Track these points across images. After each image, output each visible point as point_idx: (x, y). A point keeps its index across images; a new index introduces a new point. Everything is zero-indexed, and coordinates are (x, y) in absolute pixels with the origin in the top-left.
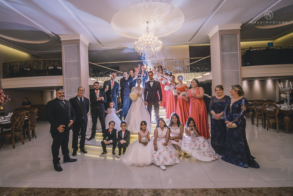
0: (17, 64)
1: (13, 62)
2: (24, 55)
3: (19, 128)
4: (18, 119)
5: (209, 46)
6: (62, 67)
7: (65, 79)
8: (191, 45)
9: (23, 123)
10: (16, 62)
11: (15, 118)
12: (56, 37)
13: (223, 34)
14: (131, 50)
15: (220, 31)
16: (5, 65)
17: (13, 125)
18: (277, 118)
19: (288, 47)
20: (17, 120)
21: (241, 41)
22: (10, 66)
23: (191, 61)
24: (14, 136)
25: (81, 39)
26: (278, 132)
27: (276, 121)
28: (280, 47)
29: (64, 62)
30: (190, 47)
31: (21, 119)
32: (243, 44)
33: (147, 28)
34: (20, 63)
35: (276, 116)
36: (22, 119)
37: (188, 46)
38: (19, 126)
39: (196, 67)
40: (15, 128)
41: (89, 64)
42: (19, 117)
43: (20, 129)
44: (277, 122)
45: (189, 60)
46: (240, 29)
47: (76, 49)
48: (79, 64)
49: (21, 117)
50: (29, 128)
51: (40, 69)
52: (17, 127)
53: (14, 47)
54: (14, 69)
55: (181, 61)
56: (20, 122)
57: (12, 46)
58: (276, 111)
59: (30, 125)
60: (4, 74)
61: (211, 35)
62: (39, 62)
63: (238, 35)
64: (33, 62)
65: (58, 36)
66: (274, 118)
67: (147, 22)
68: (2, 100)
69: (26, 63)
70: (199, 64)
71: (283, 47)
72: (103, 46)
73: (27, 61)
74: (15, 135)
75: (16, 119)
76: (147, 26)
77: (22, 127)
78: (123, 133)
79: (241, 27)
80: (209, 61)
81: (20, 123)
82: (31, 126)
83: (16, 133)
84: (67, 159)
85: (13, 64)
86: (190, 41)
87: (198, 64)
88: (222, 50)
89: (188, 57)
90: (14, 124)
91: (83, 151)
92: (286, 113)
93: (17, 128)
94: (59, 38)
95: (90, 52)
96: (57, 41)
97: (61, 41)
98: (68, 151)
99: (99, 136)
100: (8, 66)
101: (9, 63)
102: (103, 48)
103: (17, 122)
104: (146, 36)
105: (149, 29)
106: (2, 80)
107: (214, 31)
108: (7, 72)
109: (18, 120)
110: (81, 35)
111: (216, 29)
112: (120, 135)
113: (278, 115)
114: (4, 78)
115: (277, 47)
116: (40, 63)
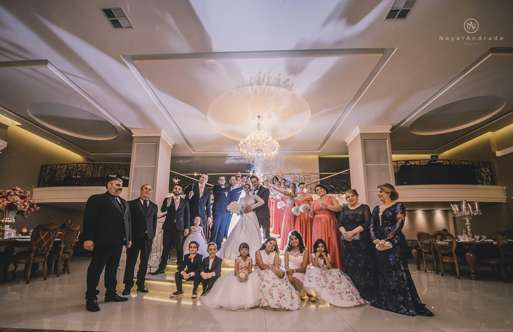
0: (62, 167)
1: (57, 165)
2: (77, 157)
3: (43, 250)
4: (45, 235)
5: (348, 159)
6: (128, 176)
7: (131, 191)
8: (320, 157)
9: (51, 243)
10: (63, 164)
11: (40, 232)
12: (126, 131)
13: (366, 140)
14: (235, 159)
15: (362, 134)
16: (43, 168)
17: (34, 244)
18: (454, 255)
19: (460, 161)
20: (42, 237)
21: (393, 153)
22: (51, 171)
23: (321, 176)
24: (31, 262)
25: (162, 136)
26: (459, 278)
27: (454, 260)
28: (449, 161)
29: (134, 167)
30: (320, 159)
31: (48, 236)
32: (396, 157)
33: (259, 125)
34: (68, 166)
35: (454, 252)
36: (50, 237)
37: (317, 157)
38: (44, 247)
39: (329, 185)
40: (37, 250)
41: (171, 172)
42: (47, 233)
43: (45, 252)
44: (456, 262)
45: (318, 176)
46: (390, 133)
47: (153, 149)
48: (154, 171)
49: (49, 232)
50: (59, 255)
51: (96, 176)
52: (41, 248)
53: (62, 144)
54: (57, 175)
55: (307, 177)
56: (46, 241)
57: (59, 143)
58: (453, 244)
59: (62, 250)
60: (40, 180)
61: (348, 141)
62: (95, 166)
63: (387, 141)
64: (86, 165)
65: (130, 131)
66: (450, 255)
67: (259, 117)
68: (25, 206)
69: (76, 166)
70: (333, 180)
71: (453, 161)
72: (194, 151)
73: (78, 164)
74: (34, 260)
75: (41, 235)
76: (258, 122)
77: (48, 250)
78: (211, 261)
79: (390, 130)
80: (347, 177)
81: (46, 243)
82: (63, 253)
83: (36, 258)
84: (111, 297)
85: (56, 167)
86: (318, 149)
87: (331, 180)
88: (366, 160)
89: (318, 171)
90: (35, 242)
91: (142, 289)
92: (468, 247)
93: (39, 249)
94: (130, 134)
95: (174, 158)
96: (126, 137)
97: (133, 137)
98: (115, 283)
99: (172, 270)
100: (48, 171)
101: (51, 165)
102: (193, 153)
103: (42, 240)
104: (256, 134)
105: (261, 126)
106: (35, 190)
107: (352, 136)
108: (44, 179)
109: (44, 238)
110: (162, 130)
111: (356, 132)
112: (207, 263)
113: (455, 251)
114: (38, 187)
115: (444, 160)
116: (97, 168)
